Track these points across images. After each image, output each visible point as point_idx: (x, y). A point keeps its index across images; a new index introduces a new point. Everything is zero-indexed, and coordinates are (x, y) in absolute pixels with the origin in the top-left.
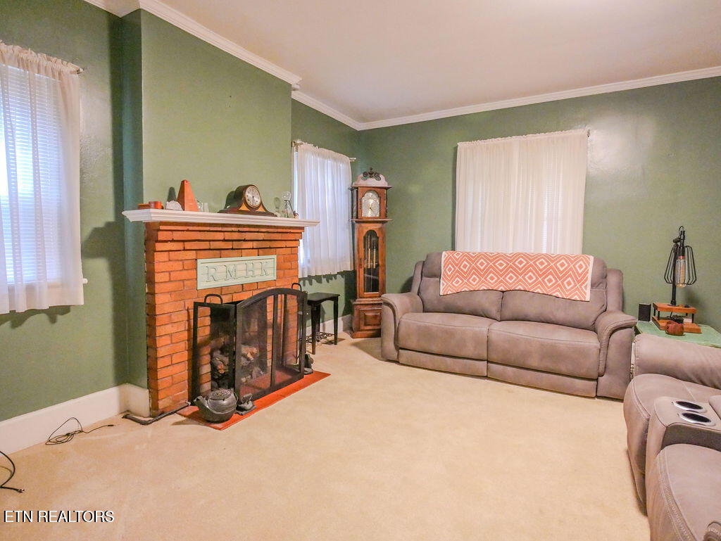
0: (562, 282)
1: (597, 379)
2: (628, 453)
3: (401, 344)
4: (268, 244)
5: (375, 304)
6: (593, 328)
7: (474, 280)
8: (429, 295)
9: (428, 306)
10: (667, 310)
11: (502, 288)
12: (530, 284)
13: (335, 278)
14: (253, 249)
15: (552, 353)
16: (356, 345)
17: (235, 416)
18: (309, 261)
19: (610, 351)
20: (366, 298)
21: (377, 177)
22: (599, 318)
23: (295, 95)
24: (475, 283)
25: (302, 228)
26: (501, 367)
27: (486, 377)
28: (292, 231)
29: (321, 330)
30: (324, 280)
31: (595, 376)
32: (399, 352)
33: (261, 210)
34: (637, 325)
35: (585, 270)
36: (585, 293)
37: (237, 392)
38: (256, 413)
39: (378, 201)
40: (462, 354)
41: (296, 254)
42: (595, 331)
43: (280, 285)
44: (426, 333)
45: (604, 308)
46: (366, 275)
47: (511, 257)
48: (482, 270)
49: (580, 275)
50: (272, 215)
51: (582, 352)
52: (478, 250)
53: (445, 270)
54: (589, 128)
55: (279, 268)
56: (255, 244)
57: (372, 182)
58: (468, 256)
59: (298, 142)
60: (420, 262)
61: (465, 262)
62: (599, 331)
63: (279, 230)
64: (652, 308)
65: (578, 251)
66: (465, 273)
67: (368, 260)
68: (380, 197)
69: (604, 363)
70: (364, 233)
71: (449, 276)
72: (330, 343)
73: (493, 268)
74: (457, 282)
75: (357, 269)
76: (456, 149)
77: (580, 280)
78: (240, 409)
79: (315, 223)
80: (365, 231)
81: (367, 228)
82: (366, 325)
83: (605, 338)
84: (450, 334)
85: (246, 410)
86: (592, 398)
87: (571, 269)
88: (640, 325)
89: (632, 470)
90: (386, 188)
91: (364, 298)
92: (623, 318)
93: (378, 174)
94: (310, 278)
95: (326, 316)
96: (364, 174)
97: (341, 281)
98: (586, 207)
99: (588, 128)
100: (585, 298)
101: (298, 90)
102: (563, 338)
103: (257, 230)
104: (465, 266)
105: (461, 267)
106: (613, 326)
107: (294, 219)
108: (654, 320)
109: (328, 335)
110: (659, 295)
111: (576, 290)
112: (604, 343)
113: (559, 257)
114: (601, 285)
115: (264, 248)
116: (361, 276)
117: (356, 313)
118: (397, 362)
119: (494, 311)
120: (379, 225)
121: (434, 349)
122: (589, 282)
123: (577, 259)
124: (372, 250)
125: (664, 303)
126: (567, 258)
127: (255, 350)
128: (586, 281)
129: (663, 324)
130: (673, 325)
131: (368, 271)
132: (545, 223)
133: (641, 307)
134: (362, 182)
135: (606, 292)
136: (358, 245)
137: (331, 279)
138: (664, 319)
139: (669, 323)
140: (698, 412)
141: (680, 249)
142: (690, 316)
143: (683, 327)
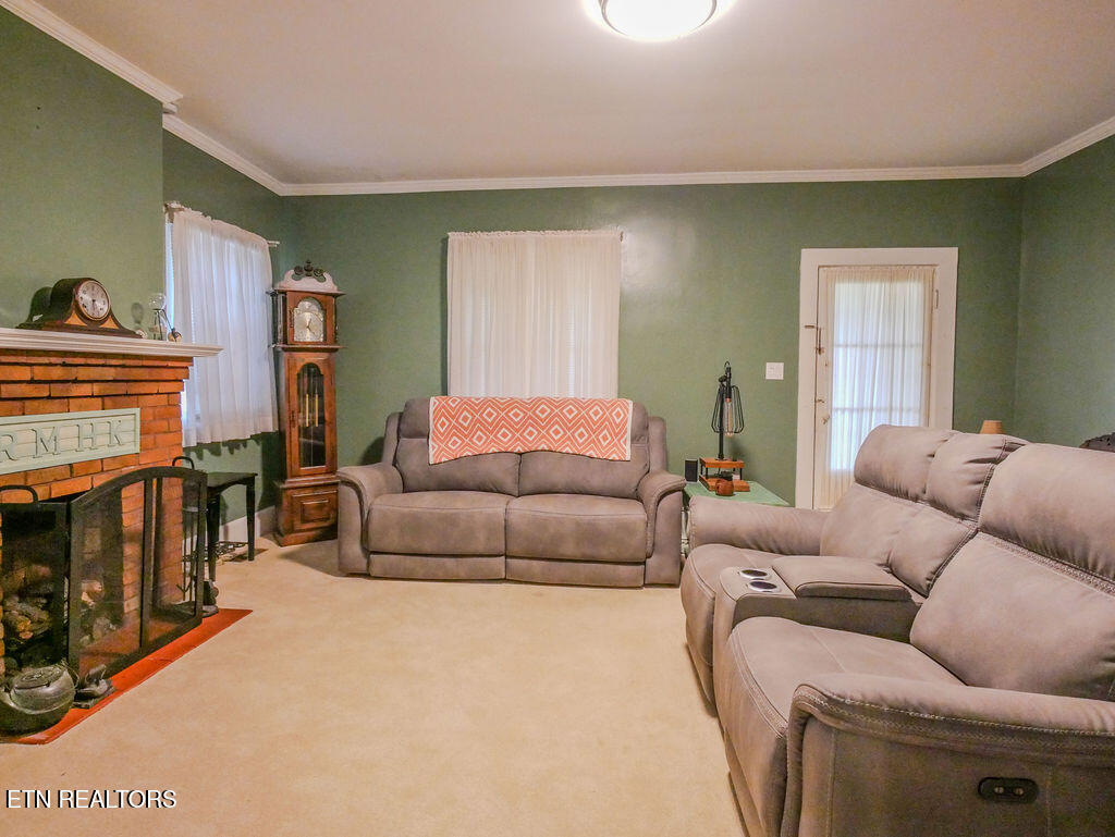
1: (645, 562)
3: (373, 545)
4: (121, 388)
5: (320, 485)
6: (637, 497)
7: (480, 438)
8: (412, 465)
9: (411, 482)
10: (715, 465)
11: (519, 449)
12: (556, 442)
13: (245, 446)
14: (92, 396)
15: (590, 533)
16: (288, 556)
17: (72, 712)
18: (198, 418)
19: (658, 523)
20: (303, 478)
21: (318, 274)
22: (642, 482)
23: (171, 123)
24: (480, 444)
25: (190, 360)
26: (526, 561)
27: (505, 580)
28: (170, 364)
29: (221, 539)
30: (224, 450)
31: (641, 556)
32: (368, 558)
33: (109, 324)
34: (685, 488)
35: (623, 419)
36: (625, 450)
37: (73, 667)
38: (116, 700)
39: (321, 315)
40: (471, 549)
41: (177, 405)
42: (639, 499)
43: (148, 462)
44: (415, 524)
45: (647, 469)
46: (302, 439)
47: (529, 404)
48: (491, 424)
49: (618, 426)
50: (131, 334)
51: (626, 528)
52: (482, 394)
53: (435, 426)
55: (144, 432)
56: (96, 389)
57: (309, 284)
58: (467, 403)
59: (174, 205)
60: (393, 414)
61: (465, 413)
62: (643, 499)
63: (145, 363)
64: (699, 465)
65: (612, 394)
66: (466, 429)
67: (304, 413)
68: (324, 309)
69: (652, 540)
70: (299, 369)
71: (442, 435)
72: (241, 558)
73: (506, 421)
74: (455, 443)
75: (286, 426)
76: (445, 241)
78: (82, 697)
79: (214, 351)
80: (300, 364)
81: (303, 360)
82: (305, 521)
83: (651, 507)
84: (451, 521)
85: (95, 698)
86: (640, 588)
87: (607, 419)
88: (690, 488)
90: (335, 296)
91: (300, 476)
92: (670, 480)
93: (321, 271)
94: (199, 448)
95: (229, 513)
96: (296, 269)
97: (255, 450)
98: (621, 334)
99: (620, 229)
100: (625, 457)
101: (173, 113)
102: (604, 511)
103: (101, 362)
104: (465, 419)
105: (460, 421)
106: (660, 490)
107: (173, 343)
108: (701, 479)
109: (237, 545)
110: (705, 448)
111: (613, 447)
112: (652, 515)
114: (642, 438)
115: (114, 396)
116: (294, 441)
117: (285, 502)
118: (367, 575)
119: (509, 483)
120: (324, 356)
121: (428, 547)
122: (628, 436)
123: (613, 404)
124: (312, 397)
125: (712, 458)
126: (601, 403)
127: (97, 586)
128: (626, 432)
129: (712, 483)
130: (722, 484)
131: (305, 432)
132: (572, 355)
133: (688, 463)
134: (290, 283)
135: (649, 447)
136: (288, 389)
137: (238, 448)
138: (712, 477)
139: (718, 481)
140: (765, 579)
141: (726, 390)
142: (738, 471)
143: (732, 486)
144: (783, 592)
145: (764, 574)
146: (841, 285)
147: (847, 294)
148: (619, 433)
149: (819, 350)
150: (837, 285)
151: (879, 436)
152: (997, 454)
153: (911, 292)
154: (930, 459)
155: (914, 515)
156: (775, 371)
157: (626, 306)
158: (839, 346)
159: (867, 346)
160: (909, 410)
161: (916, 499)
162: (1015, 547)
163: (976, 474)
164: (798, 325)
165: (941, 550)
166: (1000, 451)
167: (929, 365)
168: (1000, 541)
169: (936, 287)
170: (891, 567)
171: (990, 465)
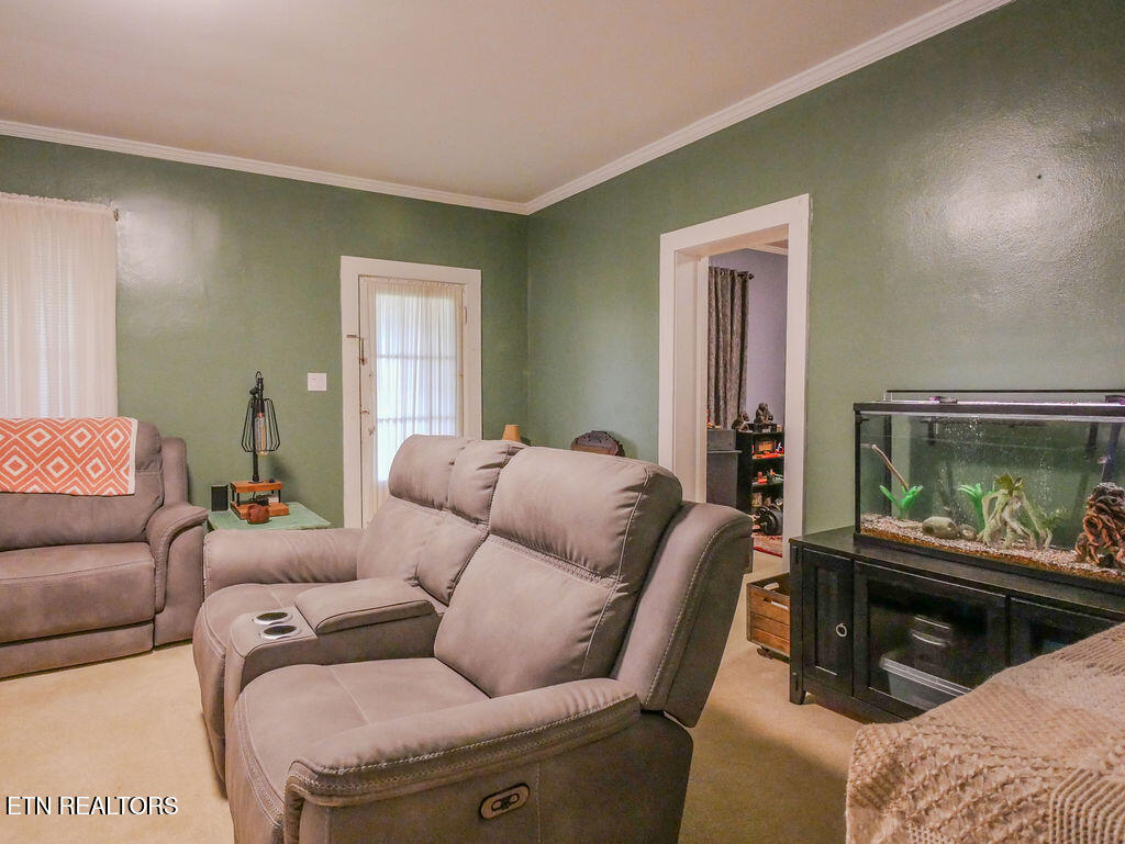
0: (83, 468)
1: (154, 619)
2: (203, 716)
6: (142, 538)
10: (249, 489)
19: (171, 569)
22: (151, 520)
31: (149, 613)
34: (209, 518)
35: (123, 443)
36: (127, 482)
42: (147, 542)
45: (159, 502)
49: (115, 452)
51: (125, 582)
54: (116, 207)
62: (151, 539)
64: (230, 490)
65: (110, 410)
69: (163, 590)
77: (116, 461)
83: (161, 549)
87: (98, 444)
88: (213, 517)
89: (209, 741)
92: (187, 512)
99: (115, 205)
100: (126, 490)
102: (87, 565)
106: (173, 528)
108: (232, 506)
111: (109, 478)
112: (161, 559)
113: (76, 424)
114: (152, 465)
122: (132, 463)
123: (107, 424)
125: (244, 481)
126: (89, 424)
128: (127, 459)
129: (243, 510)
130: (257, 509)
133: (214, 491)
135: (162, 475)
138: (245, 503)
139: (250, 508)
140: (284, 622)
141: (258, 404)
142: (276, 493)
143: (267, 511)
144: (305, 632)
145: (284, 615)
146: (381, 296)
147: (387, 305)
148: (116, 462)
149: (362, 361)
150: (377, 296)
151: (410, 447)
152: (501, 459)
153: (444, 306)
154: (451, 467)
155: (438, 524)
156: (317, 382)
157: (124, 301)
158: (381, 357)
159: (407, 357)
160: (447, 418)
161: (440, 507)
162: (516, 545)
163: (487, 478)
164: (340, 334)
165: (461, 556)
166: (504, 455)
167: (462, 376)
168: (506, 541)
169: (465, 304)
170: (418, 581)
171: (497, 469)
